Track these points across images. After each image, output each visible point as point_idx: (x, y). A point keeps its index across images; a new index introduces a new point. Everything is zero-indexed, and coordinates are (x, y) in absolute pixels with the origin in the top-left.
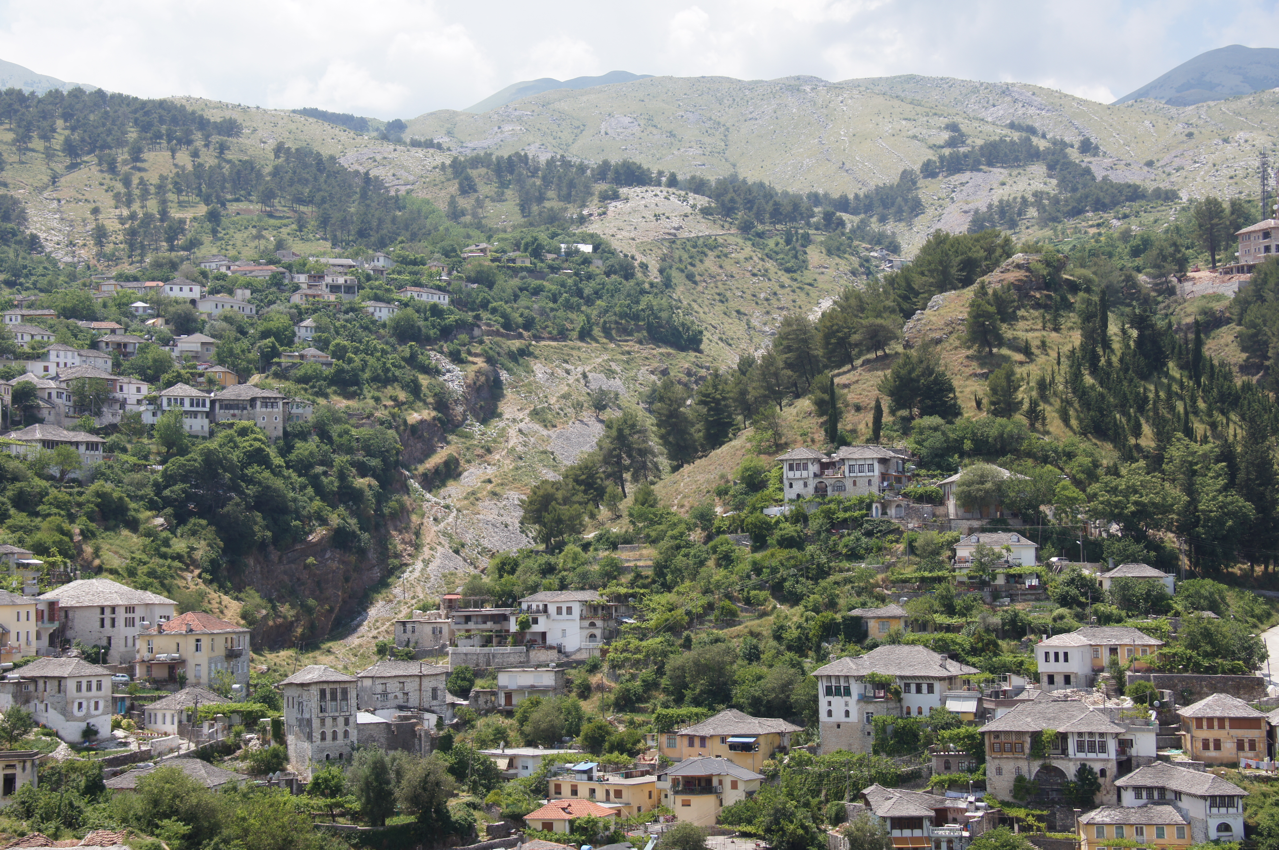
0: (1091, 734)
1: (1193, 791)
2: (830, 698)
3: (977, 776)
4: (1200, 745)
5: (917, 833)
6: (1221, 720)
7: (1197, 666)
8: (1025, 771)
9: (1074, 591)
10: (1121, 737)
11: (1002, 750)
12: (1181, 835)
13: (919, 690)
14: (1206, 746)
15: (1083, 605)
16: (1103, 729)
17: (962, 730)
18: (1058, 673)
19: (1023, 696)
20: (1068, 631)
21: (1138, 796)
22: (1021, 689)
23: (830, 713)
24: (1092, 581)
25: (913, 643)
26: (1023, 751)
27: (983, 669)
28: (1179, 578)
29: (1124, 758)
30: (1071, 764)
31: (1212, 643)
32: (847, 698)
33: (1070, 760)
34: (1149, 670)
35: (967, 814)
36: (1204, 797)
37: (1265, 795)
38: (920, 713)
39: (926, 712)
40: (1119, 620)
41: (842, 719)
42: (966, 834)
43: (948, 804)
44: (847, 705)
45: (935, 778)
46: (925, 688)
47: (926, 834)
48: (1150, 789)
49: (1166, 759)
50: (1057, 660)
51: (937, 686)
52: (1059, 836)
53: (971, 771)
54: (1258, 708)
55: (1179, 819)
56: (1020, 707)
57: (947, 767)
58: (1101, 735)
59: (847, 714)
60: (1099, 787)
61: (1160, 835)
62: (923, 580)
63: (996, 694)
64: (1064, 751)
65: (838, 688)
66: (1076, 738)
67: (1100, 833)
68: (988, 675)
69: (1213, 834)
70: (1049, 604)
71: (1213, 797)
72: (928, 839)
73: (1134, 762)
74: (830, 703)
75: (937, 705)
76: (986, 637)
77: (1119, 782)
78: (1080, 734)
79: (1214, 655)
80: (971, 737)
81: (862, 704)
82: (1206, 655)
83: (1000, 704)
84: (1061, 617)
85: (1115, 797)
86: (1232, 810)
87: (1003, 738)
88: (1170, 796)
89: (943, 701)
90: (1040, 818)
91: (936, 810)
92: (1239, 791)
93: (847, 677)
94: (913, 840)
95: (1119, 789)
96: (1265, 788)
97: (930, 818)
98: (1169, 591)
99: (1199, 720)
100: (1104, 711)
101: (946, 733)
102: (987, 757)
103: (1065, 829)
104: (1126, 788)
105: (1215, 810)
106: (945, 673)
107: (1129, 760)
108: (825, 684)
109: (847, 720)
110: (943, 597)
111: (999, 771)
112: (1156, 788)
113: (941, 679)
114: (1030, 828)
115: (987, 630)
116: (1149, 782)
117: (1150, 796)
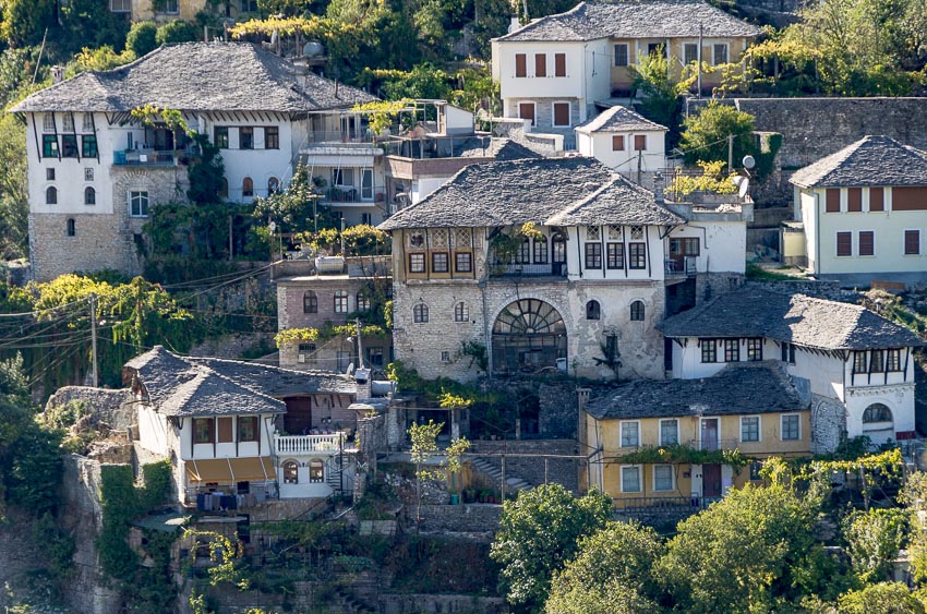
0: (615, 229)
1: (821, 343)
2: (52, 162)
4: (832, 244)
5: (248, 449)
8: (475, 312)
10: (676, 234)
11: (430, 268)
12: (791, 434)
13: (246, 142)
14: (844, 248)
16: (640, 218)
18: (542, 100)
21: (709, 357)
22: (468, 137)
23: (52, 195)
26: (472, 269)
29: (682, 278)
30: (572, 294)
32: (91, 162)
33: (571, 285)
35: (354, 406)
36: (840, 355)
38: (248, 191)
39: (261, 189)
41: (80, 207)
43: (313, 386)
44: (89, 176)
46: (259, 136)
47: (265, 452)
50: (541, 72)
51: (287, 132)
53: (362, 313)
55: (789, 400)
57: (311, 308)
58: (636, 228)
59: (90, 196)
61: (751, 434)
63: (414, 148)
64: (559, 269)
65: (70, 141)
66: (585, 238)
67: (630, 438)
69: (856, 428)
71: (858, 354)
72: (271, 463)
73: (701, 287)
74: (51, 174)
75: (287, 174)
77: (670, 329)
78: (593, 231)
81: (123, 173)
83: (423, 169)
85: (661, 359)
86: (895, 378)
87: (430, 243)
88: (772, 354)
91: (290, 401)
92: (911, 338)
93: (89, 116)
95: (671, 343)
97: (275, 418)
99: (833, 193)
102: (396, 285)
103: (558, 431)
104: (684, 341)
105: (861, 379)
106: (302, 105)
107: (691, 282)
108: (41, 131)
109: (90, 209)
111: (421, 314)
112: (745, 337)
113: (295, 117)
116: (730, 327)
117: (734, 357)
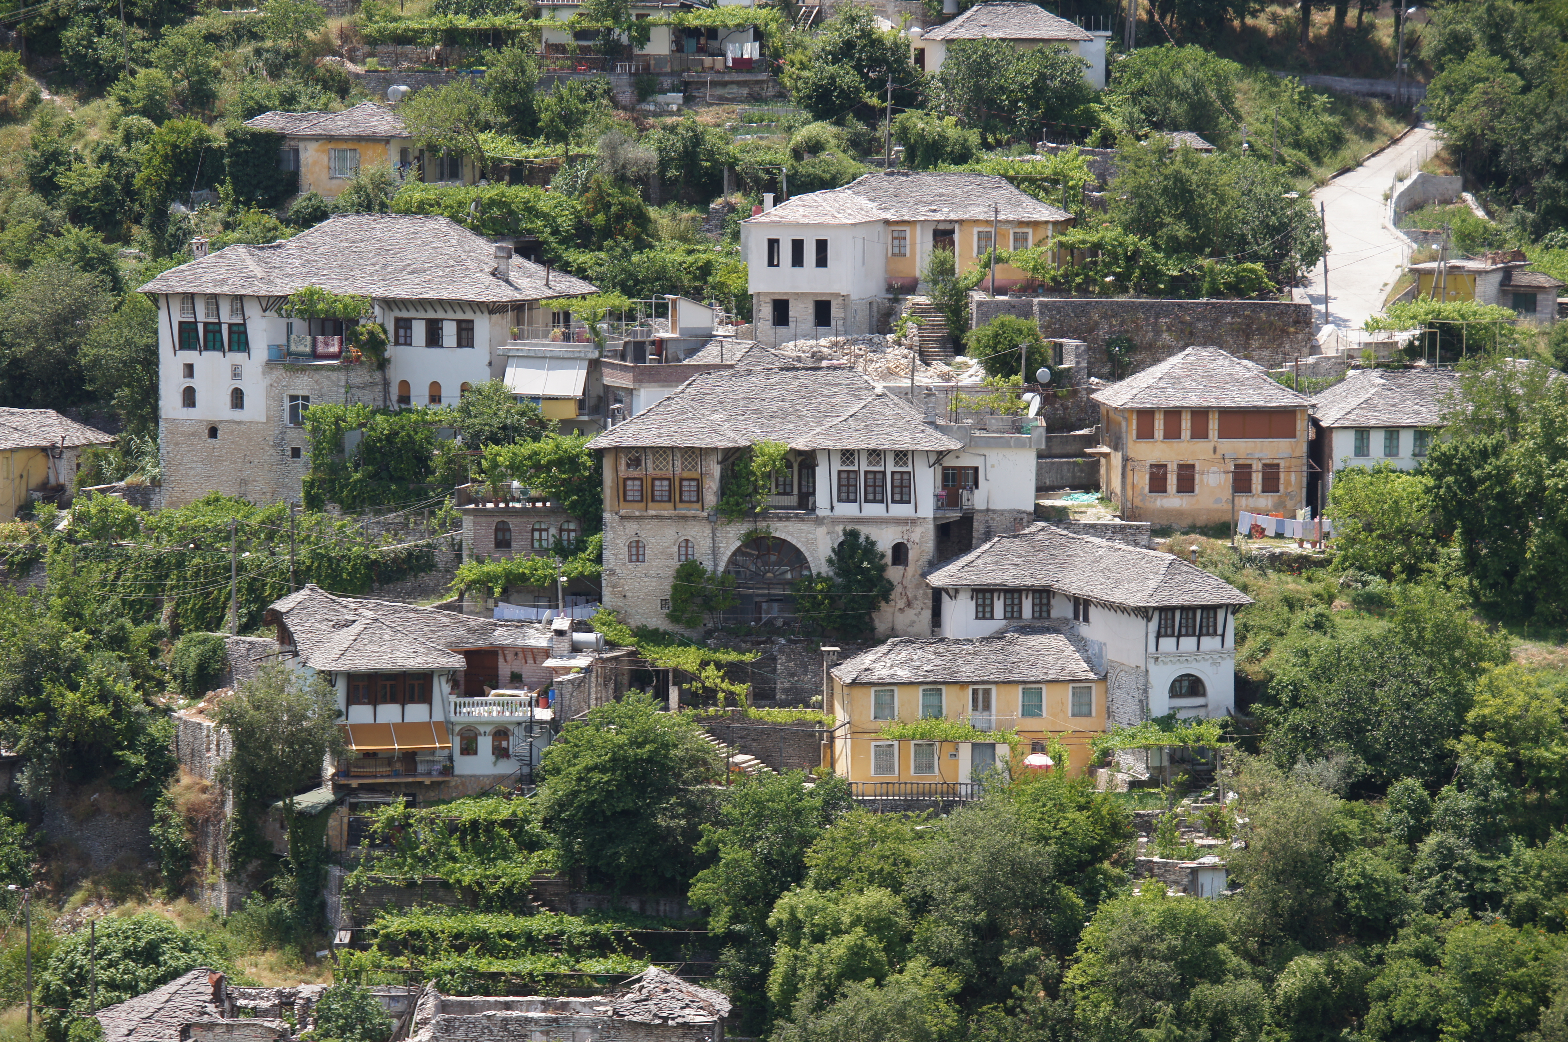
0: (875, 454)
1: (1118, 597)
2: (190, 356)
3: (579, 566)
4: (1143, 480)
5: (416, 713)
6: (1200, 414)
7: (1152, 273)
8: (702, 553)
9: (848, 77)
10: (949, 462)
11: (647, 496)
12: (1082, 709)
13: (434, 339)
14: (1158, 484)
15: (870, 116)
16: (905, 442)
17: (546, 446)
18: (799, 295)
19: (709, 355)
20: (829, 183)
21: (984, 612)
22: (705, 338)
23: (189, 397)
24: (899, 49)
25: (422, 210)
26: (700, 499)
27: (605, 283)
28: (1120, 43)
29: (954, 515)
30: (821, 531)
31: (1191, 216)
32: (238, 357)
33: (819, 521)
34: (1031, 288)
35: (550, 663)
36: (1143, 612)
37: (1291, 603)
38: (435, 398)
39: (451, 396)
40: (962, 157)
41: (223, 411)
42: (544, 714)
43: (501, 637)
44: (236, 374)
45: (468, 570)
46: (449, 331)
47: (438, 716)
48: (1013, 593)
49: (1059, 517)
50: (798, 260)
51: (483, 327)
52: (780, 715)
53: (564, 551)
54: (1293, 384)
55: (1079, 667)
56: (700, 383)
57: (503, 543)
58: (901, 456)
59: (238, 398)
60: (886, 591)
61: (1032, 709)
62: (452, 36)
63: (638, 350)
64: (806, 500)
65: (213, 330)
66: (837, 466)
67: (884, 709)
68: (618, 300)
69: (1160, 704)
70: (784, 112)
71: (1166, 611)
72: (445, 728)
73: (978, 527)
74: (189, 370)
75: (482, 379)
76: (617, 198)
77: (938, 579)
78: (848, 455)
79: (1194, 247)
80: (568, 462)
81: (279, 373)
82: (1175, 247)
83: (646, 376)
84: (815, 147)
85: (927, 614)
86: (1209, 643)
87: (650, 466)
88: (1061, 610)
89: (498, 368)
90: (734, 672)
91: (470, 655)
92: (1231, 595)
93: (239, 299)
94: (404, 729)
95: (937, 594)
96: (1293, 585)
97: (452, 675)
98: (1093, 78)
99: (1145, 416)
100: (909, 394)
101: (504, 453)
102: (607, 516)
103: (798, 698)
104: (954, 592)
105: (1167, 644)
106: (503, 294)
107: (967, 520)
108: (177, 318)
109: (237, 415)
110: (507, 88)
111: (637, 551)
112: (1029, 589)
113: (494, 309)
114: (709, 696)
115: (621, 179)
116: (1011, 577)
117: (1013, 613)
